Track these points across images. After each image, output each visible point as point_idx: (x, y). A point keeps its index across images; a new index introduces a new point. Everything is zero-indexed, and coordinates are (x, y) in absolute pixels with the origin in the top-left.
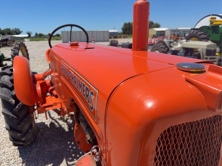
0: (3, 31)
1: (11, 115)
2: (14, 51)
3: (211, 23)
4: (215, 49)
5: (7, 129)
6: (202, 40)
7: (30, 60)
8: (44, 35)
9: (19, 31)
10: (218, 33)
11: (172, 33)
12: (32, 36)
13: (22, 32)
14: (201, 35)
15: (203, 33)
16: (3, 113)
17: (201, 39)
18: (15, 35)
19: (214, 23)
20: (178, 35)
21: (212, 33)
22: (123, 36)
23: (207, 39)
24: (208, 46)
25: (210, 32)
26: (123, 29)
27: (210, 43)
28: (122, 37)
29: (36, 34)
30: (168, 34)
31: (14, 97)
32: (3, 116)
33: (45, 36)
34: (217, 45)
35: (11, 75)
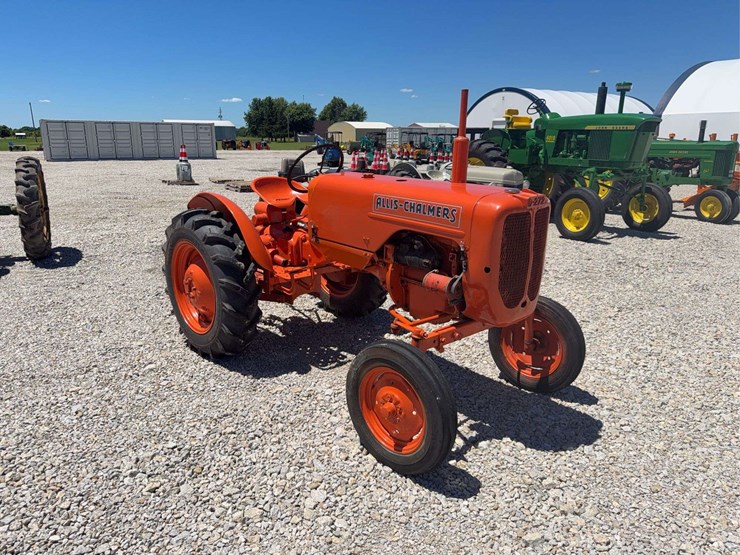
3: (509, 124)
4: (519, 183)
6: (492, 163)
10: (524, 147)
11: (406, 138)
14: (488, 150)
15: (492, 146)
17: (489, 162)
19: (515, 124)
20: (423, 147)
21: (512, 148)
22: (254, 140)
23: (501, 161)
24: (507, 177)
25: (508, 144)
26: (249, 118)
27: (509, 170)
28: (253, 145)
30: (393, 141)
34: (524, 175)
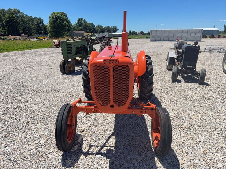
0: (104, 28)
1: (85, 79)
2: (102, 47)
5: (83, 86)
8: (137, 33)
9: (116, 29)
16: (82, 78)
18: (112, 32)
29: (130, 31)
31: (88, 71)
32: (82, 79)
35: (88, 60)
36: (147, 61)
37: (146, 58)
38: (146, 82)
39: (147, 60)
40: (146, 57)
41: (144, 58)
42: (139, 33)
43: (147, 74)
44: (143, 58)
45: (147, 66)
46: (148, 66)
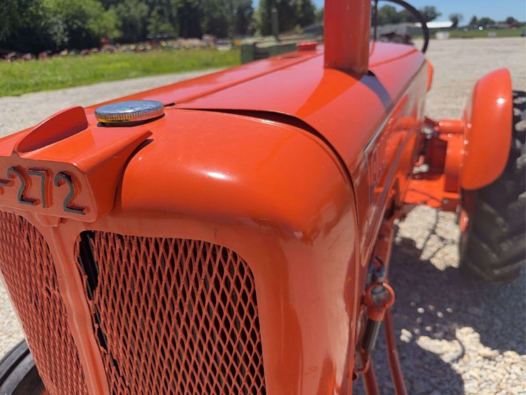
7: (432, 92)
8: (493, 23)
9: (433, 13)
12: (461, 24)
13: (440, 14)
29: (474, 20)
33: (496, 25)
36: (516, 119)
37: (515, 106)
38: (500, 220)
39: (517, 112)
40: (515, 97)
41: (505, 106)
42: (500, 23)
43: (509, 185)
44: (501, 101)
45: (513, 144)
46: (518, 143)
